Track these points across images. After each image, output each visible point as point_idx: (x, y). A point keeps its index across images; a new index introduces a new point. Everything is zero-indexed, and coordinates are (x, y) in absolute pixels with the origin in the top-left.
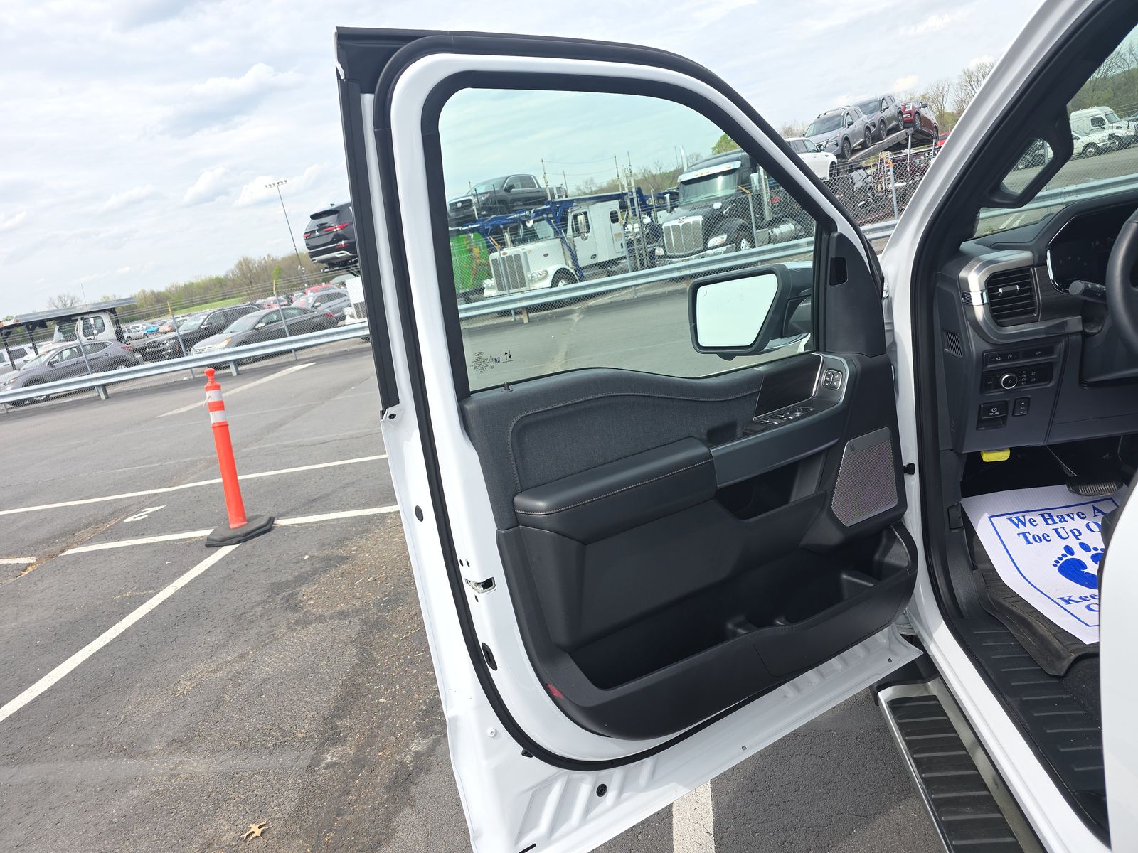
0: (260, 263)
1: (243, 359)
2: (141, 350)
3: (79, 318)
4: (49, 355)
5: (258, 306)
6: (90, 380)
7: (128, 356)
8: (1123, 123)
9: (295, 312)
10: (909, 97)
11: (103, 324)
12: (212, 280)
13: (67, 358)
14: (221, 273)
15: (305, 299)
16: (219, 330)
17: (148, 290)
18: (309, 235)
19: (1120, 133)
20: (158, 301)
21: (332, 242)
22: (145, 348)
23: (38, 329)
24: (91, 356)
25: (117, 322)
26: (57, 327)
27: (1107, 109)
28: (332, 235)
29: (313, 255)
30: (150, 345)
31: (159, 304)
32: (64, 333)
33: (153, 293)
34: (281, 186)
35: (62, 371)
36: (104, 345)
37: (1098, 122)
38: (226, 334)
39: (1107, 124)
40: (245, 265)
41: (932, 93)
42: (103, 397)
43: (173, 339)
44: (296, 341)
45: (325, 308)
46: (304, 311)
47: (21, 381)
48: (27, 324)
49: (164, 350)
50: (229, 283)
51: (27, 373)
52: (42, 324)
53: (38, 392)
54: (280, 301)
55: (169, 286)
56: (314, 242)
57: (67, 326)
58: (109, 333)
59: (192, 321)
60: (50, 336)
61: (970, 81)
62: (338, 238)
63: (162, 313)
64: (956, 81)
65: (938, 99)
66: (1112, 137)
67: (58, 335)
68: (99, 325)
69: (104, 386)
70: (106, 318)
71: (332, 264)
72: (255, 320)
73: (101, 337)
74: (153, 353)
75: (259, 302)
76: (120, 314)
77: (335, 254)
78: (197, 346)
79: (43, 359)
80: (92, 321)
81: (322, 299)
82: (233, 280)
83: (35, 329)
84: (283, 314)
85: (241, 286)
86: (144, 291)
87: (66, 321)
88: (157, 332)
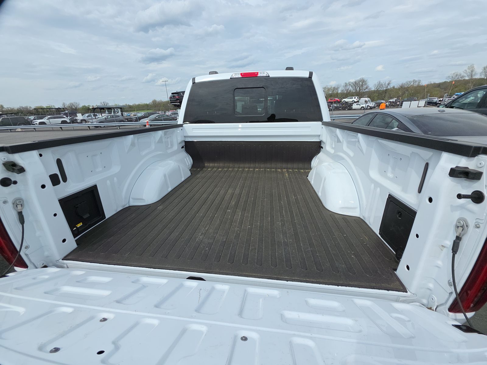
0: (159, 102)
1: (152, 125)
2: (127, 119)
3: (113, 109)
4: (105, 117)
5: (157, 113)
6: (116, 124)
7: (124, 120)
8: (372, 103)
9: (166, 116)
10: (331, 87)
11: (118, 111)
12: (145, 104)
13: (109, 118)
14: (148, 103)
15: (169, 113)
16: (147, 117)
17: (127, 104)
18: (171, 98)
19: (371, 105)
20: (130, 108)
21: (176, 100)
22: (128, 119)
23: (102, 110)
24: (116, 118)
25: (122, 111)
26: (107, 110)
27: (369, 99)
28: (176, 99)
29: (171, 103)
30: (130, 118)
31: (131, 108)
32: (108, 112)
33: (129, 105)
34: (166, 82)
35: (108, 121)
36: (118, 116)
37: (366, 102)
38: (148, 118)
39: (368, 103)
40: (154, 102)
41: (336, 87)
42: (119, 128)
43: (135, 117)
44: (165, 122)
45: (173, 116)
46: (168, 116)
47: (98, 121)
48: (100, 108)
49: (133, 120)
50: (150, 106)
51: (99, 120)
52: (103, 109)
53: (102, 125)
54: (162, 113)
55: (133, 104)
56: (171, 100)
57: (110, 110)
58: (120, 113)
59: (140, 114)
60: (105, 112)
61: (346, 86)
62: (177, 100)
63: (131, 111)
64: (343, 85)
65: (337, 89)
66: (368, 106)
67: (107, 112)
68: (117, 111)
69: (119, 126)
70: (119, 110)
71: (175, 105)
72: (156, 116)
73: (118, 114)
74: (130, 120)
75: (157, 112)
76: (122, 109)
77: (176, 103)
78: (141, 120)
79: (103, 118)
80: (116, 110)
81: (173, 114)
82: (151, 105)
83: (101, 110)
84: (163, 116)
85: (153, 107)
86: (126, 104)
87: (110, 109)
88: (130, 116)
